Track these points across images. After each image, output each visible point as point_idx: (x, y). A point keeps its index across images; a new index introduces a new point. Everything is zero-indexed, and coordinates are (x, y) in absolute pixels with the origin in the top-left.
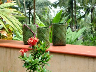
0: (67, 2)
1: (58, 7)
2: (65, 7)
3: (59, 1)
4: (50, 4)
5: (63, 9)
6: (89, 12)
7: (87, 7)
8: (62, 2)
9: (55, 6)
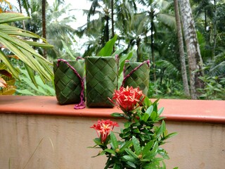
0: (100, 29)
1: (84, 36)
2: (95, 36)
3: (86, 26)
4: (71, 31)
5: (93, 39)
6: (133, 44)
7: (131, 37)
8: (92, 27)
9: (80, 34)
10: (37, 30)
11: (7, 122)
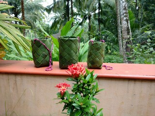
0: (63, 7)
1: (52, 12)
2: (59, 13)
3: (53, 5)
4: (42, 9)
5: (58, 14)
6: (86, 19)
7: (85, 13)
8: (57, 6)
9: (49, 10)
10: (17, 8)
11: (3, 79)
